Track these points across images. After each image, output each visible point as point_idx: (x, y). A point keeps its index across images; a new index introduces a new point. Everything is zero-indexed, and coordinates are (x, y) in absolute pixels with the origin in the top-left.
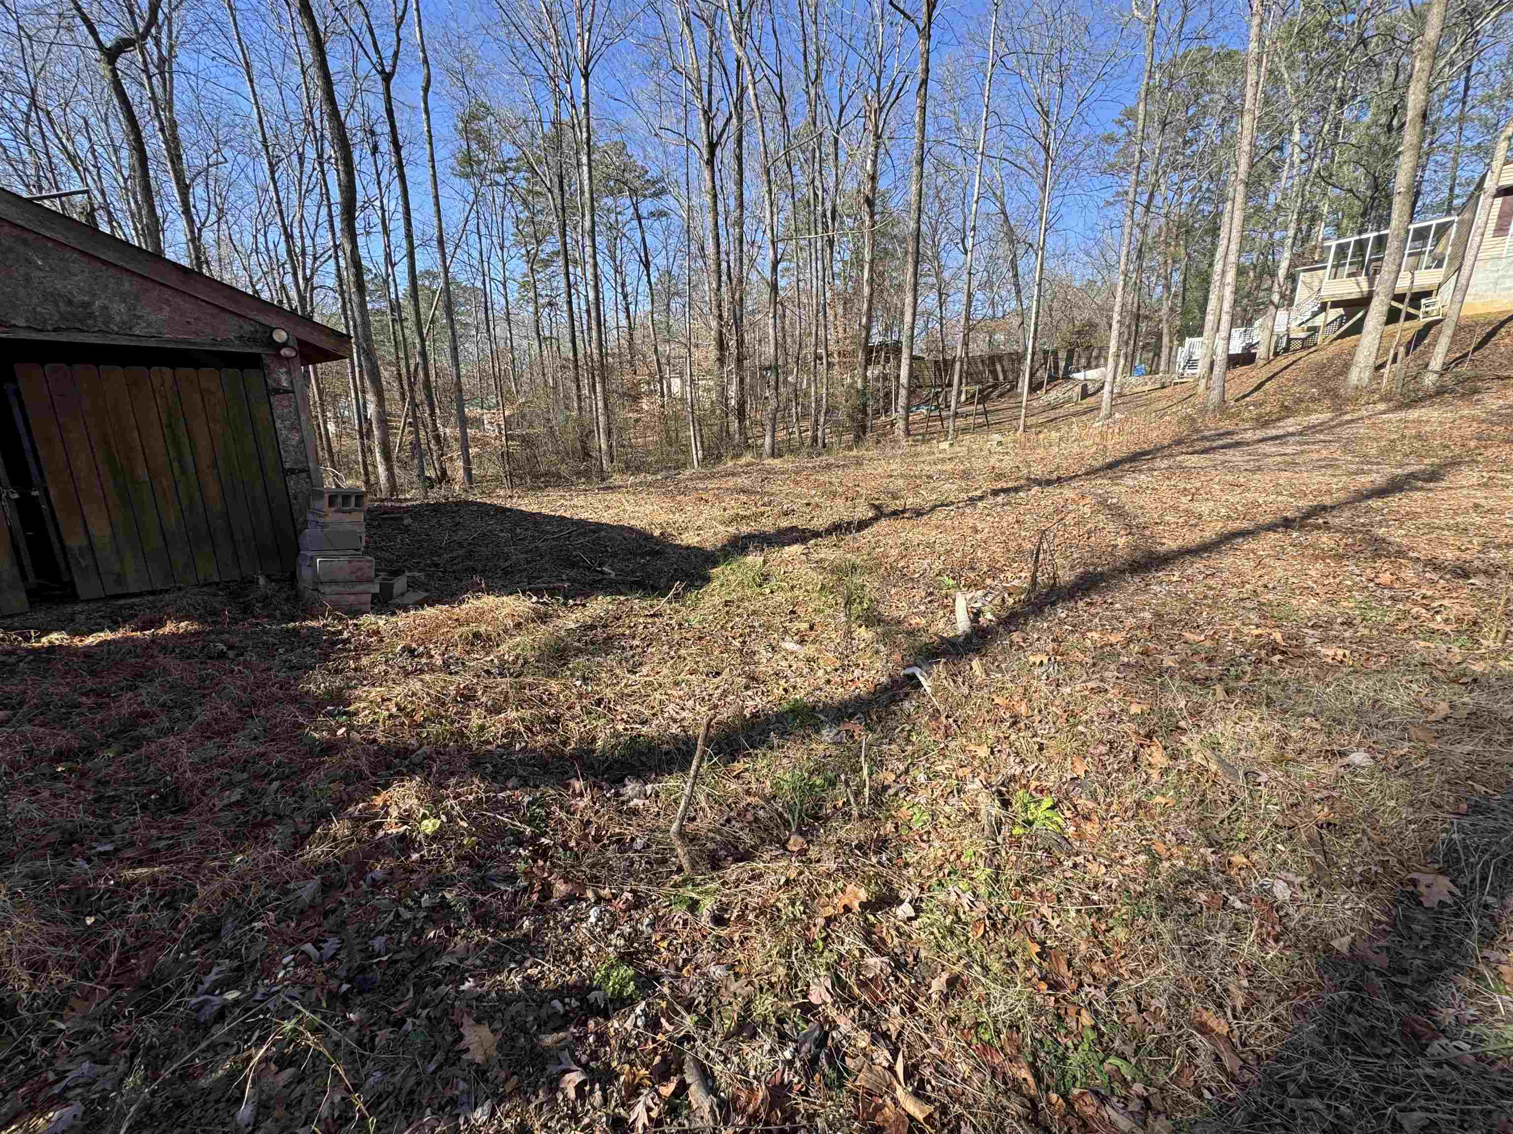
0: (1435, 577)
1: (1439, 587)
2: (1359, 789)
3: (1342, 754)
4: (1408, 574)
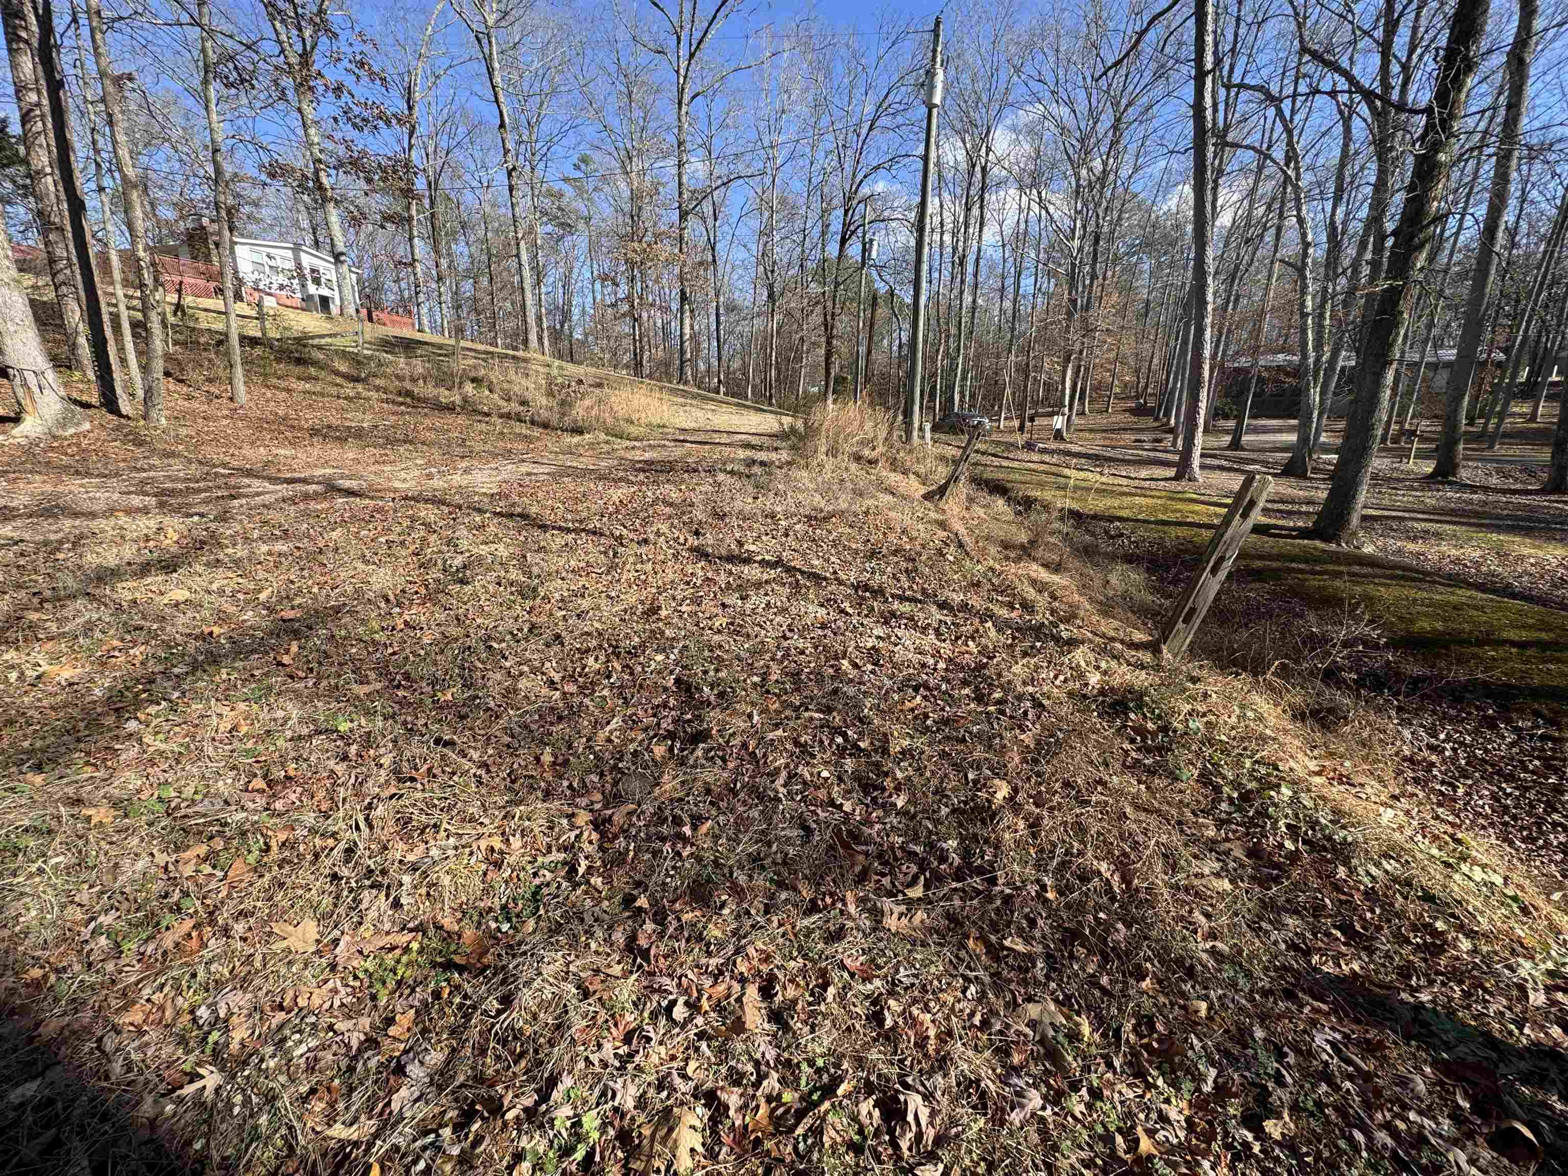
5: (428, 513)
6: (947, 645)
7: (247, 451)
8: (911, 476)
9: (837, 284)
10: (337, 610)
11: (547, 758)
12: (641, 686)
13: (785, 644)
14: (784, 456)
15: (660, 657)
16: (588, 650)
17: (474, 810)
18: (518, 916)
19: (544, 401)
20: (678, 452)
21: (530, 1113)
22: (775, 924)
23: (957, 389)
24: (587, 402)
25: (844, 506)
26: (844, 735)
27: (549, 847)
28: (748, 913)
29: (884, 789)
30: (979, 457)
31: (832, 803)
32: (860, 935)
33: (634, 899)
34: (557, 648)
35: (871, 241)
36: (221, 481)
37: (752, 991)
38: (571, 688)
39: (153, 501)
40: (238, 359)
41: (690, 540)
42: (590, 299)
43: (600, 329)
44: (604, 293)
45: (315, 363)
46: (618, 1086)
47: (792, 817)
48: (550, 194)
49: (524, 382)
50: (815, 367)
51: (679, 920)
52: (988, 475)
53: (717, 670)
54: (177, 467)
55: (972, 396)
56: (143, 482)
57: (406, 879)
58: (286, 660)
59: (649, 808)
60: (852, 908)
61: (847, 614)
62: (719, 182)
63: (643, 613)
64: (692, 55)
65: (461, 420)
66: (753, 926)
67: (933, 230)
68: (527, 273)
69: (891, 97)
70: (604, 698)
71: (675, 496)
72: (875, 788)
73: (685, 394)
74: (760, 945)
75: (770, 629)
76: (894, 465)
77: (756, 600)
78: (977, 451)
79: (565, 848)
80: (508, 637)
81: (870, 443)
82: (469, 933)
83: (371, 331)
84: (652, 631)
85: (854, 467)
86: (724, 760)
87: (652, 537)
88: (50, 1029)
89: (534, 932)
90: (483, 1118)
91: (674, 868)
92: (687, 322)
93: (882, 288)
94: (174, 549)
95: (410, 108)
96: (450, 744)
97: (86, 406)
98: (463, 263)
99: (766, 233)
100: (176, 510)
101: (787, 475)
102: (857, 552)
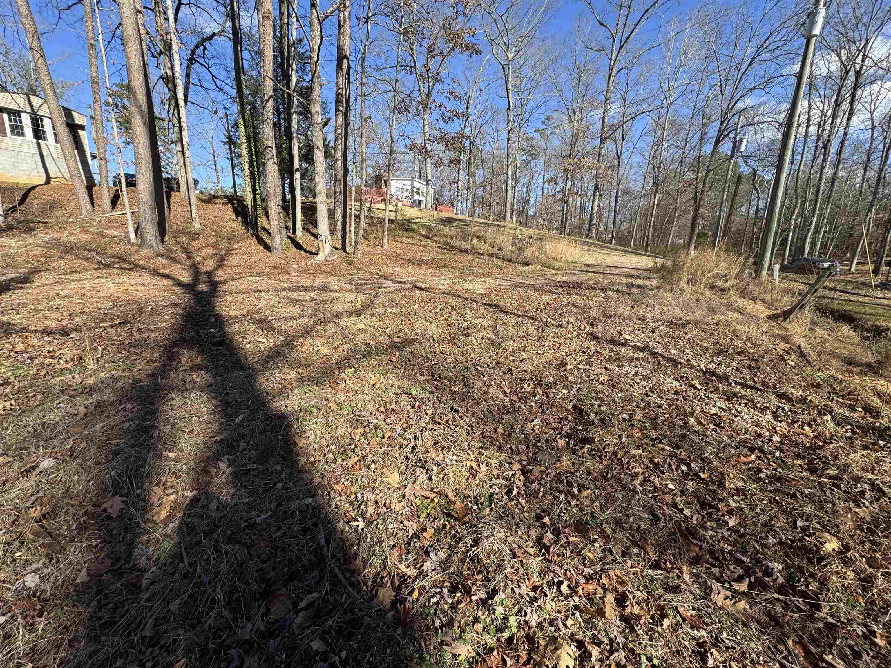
0: (50, 339)
1: (55, 344)
2: (53, 483)
3: (34, 468)
4: (34, 341)
5: (453, 300)
6: (784, 425)
7: (385, 268)
8: (759, 303)
9: (708, 171)
10: (414, 341)
11: (500, 430)
12: (553, 405)
13: (648, 399)
14: (655, 283)
15: (565, 391)
16: (525, 380)
17: (465, 445)
18: (481, 504)
19: (510, 248)
20: (583, 277)
21: (483, 602)
22: (629, 565)
23: (808, 240)
24: (533, 248)
25: (699, 317)
26: (689, 466)
27: (498, 476)
28: (610, 551)
29: (718, 510)
30: (826, 292)
31: (675, 506)
32: (691, 597)
33: (542, 518)
34: (509, 376)
35: (741, 140)
36: (375, 281)
37: (610, 598)
38: (514, 398)
39: (354, 287)
40: (386, 229)
41: (588, 328)
42: (541, 193)
43: (545, 208)
44: (549, 190)
45: (413, 230)
46: (529, 610)
47: (645, 506)
48: (528, 140)
49: (501, 238)
50: (682, 227)
51: (567, 538)
52: (835, 306)
53: (599, 406)
54: (362, 275)
55: (824, 245)
56: (351, 280)
57: (435, 468)
58: (394, 359)
59: (553, 472)
60: (687, 577)
61: (696, 388)
62: (629, 118)
63: (557, 365)
64: (621, 47)
65: (470, 257)
66: (613, 560)
67: (799, 125)
68: (510, 182)
69: (771, 40)
70: (531, 407)
71: (579, 302)
72: (711, 507)
73: (590, 244)
74: (618, 572)
75: (637, 388)
76: (743, 293)
77: (629, 369)
78: (825, 288)
79: (506, 479)
80: (485, 366)
81: (725, 278)
82: (458, 504)
83: (437, 215)
84: (561, 376)
85: (708, 292)
86: (600, 458)
87: (565, 323)
88: (316, 481)
89: (489, 515)
90: (461, 592)
91: (566, 509)
92: (596, 202)
93: (745, 170)
94: (360, 307)
95: (467, 108)
96: (457, 411)
97: (337, 249)
98: (480, 180)
99: (658, 143)
100: (361, 292)
101: (656, 295)
102: (707, 349)
